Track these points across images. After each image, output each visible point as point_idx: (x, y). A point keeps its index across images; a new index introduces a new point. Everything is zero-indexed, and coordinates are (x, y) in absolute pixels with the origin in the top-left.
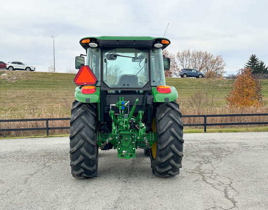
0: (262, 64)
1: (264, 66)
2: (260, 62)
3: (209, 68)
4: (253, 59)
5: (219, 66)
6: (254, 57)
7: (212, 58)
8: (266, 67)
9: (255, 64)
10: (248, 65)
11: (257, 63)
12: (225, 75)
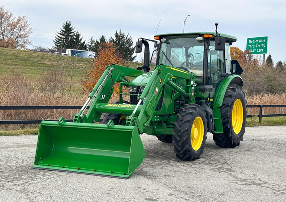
0: (78, 36)
1: (81, 40)
2: (76, 33)
3: (7, 33)
4: (67, 28)
5: (22, 33)
6: (69, 25)
7: (12, 18)
8: (83, 41)
9: (69, 36)
10: (60, 36)
11: (71, 34)
12: (29, 47)
